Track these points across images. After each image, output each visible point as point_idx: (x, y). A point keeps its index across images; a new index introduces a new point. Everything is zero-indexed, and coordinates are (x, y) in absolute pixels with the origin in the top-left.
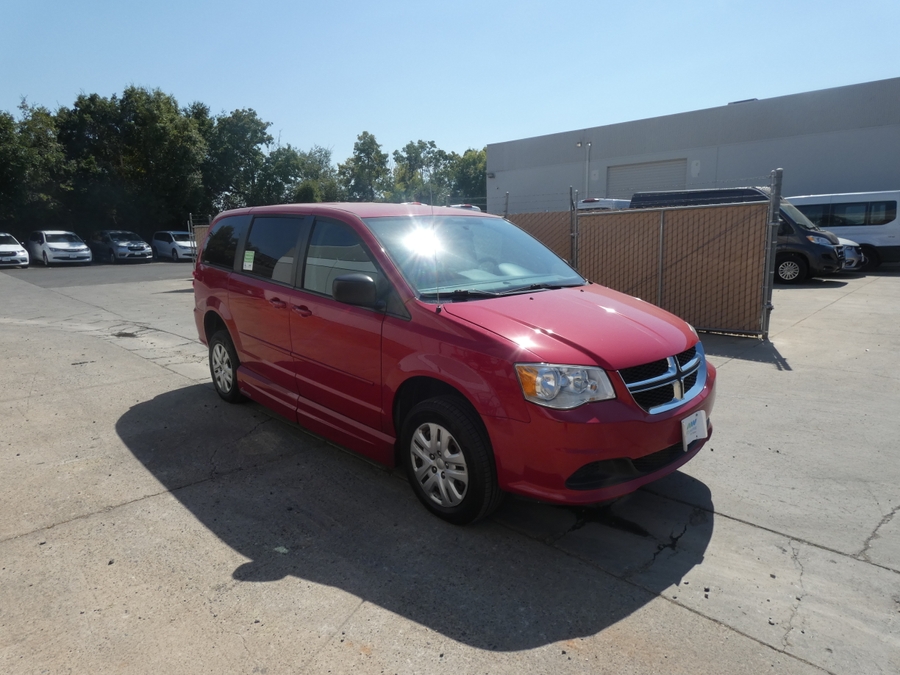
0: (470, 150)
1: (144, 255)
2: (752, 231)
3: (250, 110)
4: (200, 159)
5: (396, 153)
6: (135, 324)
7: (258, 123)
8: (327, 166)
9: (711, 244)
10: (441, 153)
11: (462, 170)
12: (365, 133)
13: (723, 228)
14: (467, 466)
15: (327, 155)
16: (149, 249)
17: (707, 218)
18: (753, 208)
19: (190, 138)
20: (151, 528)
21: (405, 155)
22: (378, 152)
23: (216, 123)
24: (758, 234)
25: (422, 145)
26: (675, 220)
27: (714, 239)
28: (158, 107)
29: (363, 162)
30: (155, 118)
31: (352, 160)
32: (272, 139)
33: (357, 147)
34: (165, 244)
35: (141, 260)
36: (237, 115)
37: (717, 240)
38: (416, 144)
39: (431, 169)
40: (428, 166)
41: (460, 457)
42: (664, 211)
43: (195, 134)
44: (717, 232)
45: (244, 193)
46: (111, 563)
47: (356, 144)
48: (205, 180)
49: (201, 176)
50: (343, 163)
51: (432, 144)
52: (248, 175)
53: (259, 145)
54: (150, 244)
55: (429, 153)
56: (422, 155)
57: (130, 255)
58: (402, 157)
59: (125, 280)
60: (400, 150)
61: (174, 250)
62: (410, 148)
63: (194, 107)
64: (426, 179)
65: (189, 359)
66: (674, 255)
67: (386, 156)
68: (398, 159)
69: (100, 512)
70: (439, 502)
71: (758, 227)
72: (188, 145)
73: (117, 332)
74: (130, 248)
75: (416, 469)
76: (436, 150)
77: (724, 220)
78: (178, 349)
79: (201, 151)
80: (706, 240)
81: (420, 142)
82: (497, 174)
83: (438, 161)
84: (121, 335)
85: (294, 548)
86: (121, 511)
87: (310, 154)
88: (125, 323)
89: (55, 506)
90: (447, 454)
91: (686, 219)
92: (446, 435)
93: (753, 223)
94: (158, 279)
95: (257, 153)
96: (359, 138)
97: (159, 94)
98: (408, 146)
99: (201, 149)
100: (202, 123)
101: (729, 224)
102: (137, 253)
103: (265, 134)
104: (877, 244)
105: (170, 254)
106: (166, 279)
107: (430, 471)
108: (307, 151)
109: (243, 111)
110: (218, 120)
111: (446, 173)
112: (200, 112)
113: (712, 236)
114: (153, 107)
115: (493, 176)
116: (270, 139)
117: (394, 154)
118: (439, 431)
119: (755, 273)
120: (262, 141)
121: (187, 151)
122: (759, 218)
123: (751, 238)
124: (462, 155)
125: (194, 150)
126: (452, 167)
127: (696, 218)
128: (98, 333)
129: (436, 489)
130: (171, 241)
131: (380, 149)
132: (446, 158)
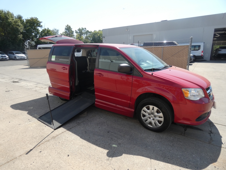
0: (95, 31)
1: (6, 58)
2: (185, 52)
3: (36, 18)
4: (21, 31)
5: (76, 31)
6: (17, 78)
7: (38, 21)
8: (57, 34)
9: (175, 55)
10: (88, 31)
11: (94, 36)
12: (68, 25)
13: (178, 51)
14: (164, 117)
15: (58, 31)
16: (7, 57)
17: (174, 49)
18: (185, 46)
19: (18, 25)
20: (72, 143)
21: (78, 31)
22: (72, 30)
23: (25, 21)
24: (186, 53)
25: (83, 29)
26: (166, 49)
27: (175, 54)
28: (9, 16)
29: (67, 33)
30: (7, 19)
31: (64, 32)
32: (42, 26)
33: (66, 29)
34: (12, 55)
35: (5, 60)
36: (32, 19)
37: (176, 54)
38: (81, 29)
39: (85, 35)
40: (84, 34)
41: (161, 114)
42: (163, 47)
43: (20, 24)
44: (176, 52)
45: (34, 41)
46: (68, 156)
47: (65, 28)
48: (23, 37)
49: (22, 36)
50: (62, 33)
51: (85, 29)
52: (36, 36)
53: (38, 27)
54: (8, 55)
55: (84, 31)
56: (83, 31)
57: (2, 58)
58: (77, 32)
59: (4, 66)
60: (77, 30)
61: (15, 57)
62: (79, 30)
63: (18, 16)
64: (84, 38)
65: (41, 88)
66: (165, 58)
67: (73, 31)
68: (76, 32)
69: (52, 139)
70: (151, 127)
71: (186, 51)
72: (18, 27)
73: (12, 81)
74: (2, 56)
75: (143, 118)
76: (86, 30)
77: (178, 49)
78: (36, 85)
79: (21, 29)
80: (173, 54)
81: (82, 28)
82: (105, 37)
83: (87, 33)
84: (14, 82)
85: (119, 144)
86: (58, 138)
87: (53, 30)
88: (13, 78)
89: (35, 138)
90: (156, 114)
91: (168, 49)
92: (156, 108)
93: (185, 50)
94: (14, 65)
95: (38, 30)
96: (66, 26)
97: (8, 12)
98: (79, 29)
99: (22, 28)
100: (21, 21)
101: (179, 50)
102: (4, 58)
103: (40, 24)
104: (196, 55)
105: (14, 58)
106: (17, 65)
107: (149, 118)
108: (52, 30)
109: (34, 18)
110: (26, 20)
111: (89, 37)
112: (20, 18)
113: (175, 53)
114: (7, 16)
115: (104, 37)
116: (41, 26)
117: (75, 31)
118: (153, 107)
119: (185, 62)
120: (39, 26)
121: (18, 29)
122: (187, 49)
123: (185, 54)
124: (93, 32)
125: (19, 28)
126: (91, 35)
127: (171, 49)
128: (6, 82)
129: (150, 123)
130: (14, 54)
131: (72, 29)
132: (89, 32)
